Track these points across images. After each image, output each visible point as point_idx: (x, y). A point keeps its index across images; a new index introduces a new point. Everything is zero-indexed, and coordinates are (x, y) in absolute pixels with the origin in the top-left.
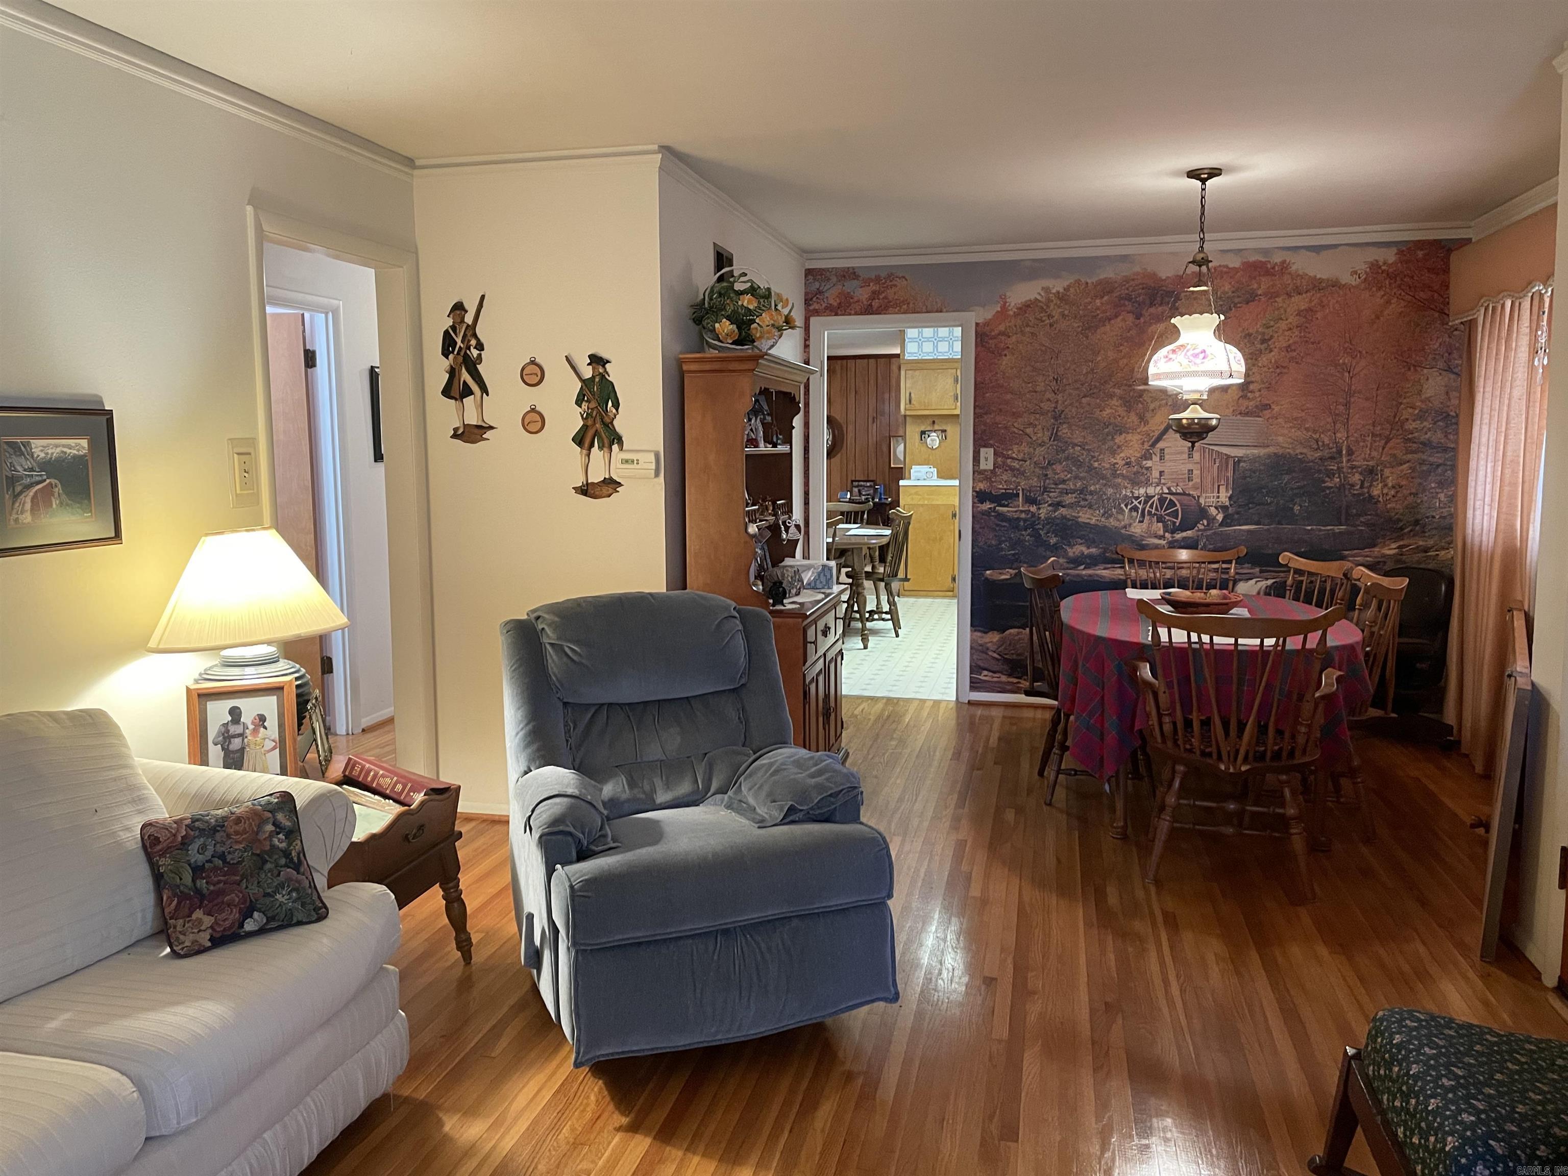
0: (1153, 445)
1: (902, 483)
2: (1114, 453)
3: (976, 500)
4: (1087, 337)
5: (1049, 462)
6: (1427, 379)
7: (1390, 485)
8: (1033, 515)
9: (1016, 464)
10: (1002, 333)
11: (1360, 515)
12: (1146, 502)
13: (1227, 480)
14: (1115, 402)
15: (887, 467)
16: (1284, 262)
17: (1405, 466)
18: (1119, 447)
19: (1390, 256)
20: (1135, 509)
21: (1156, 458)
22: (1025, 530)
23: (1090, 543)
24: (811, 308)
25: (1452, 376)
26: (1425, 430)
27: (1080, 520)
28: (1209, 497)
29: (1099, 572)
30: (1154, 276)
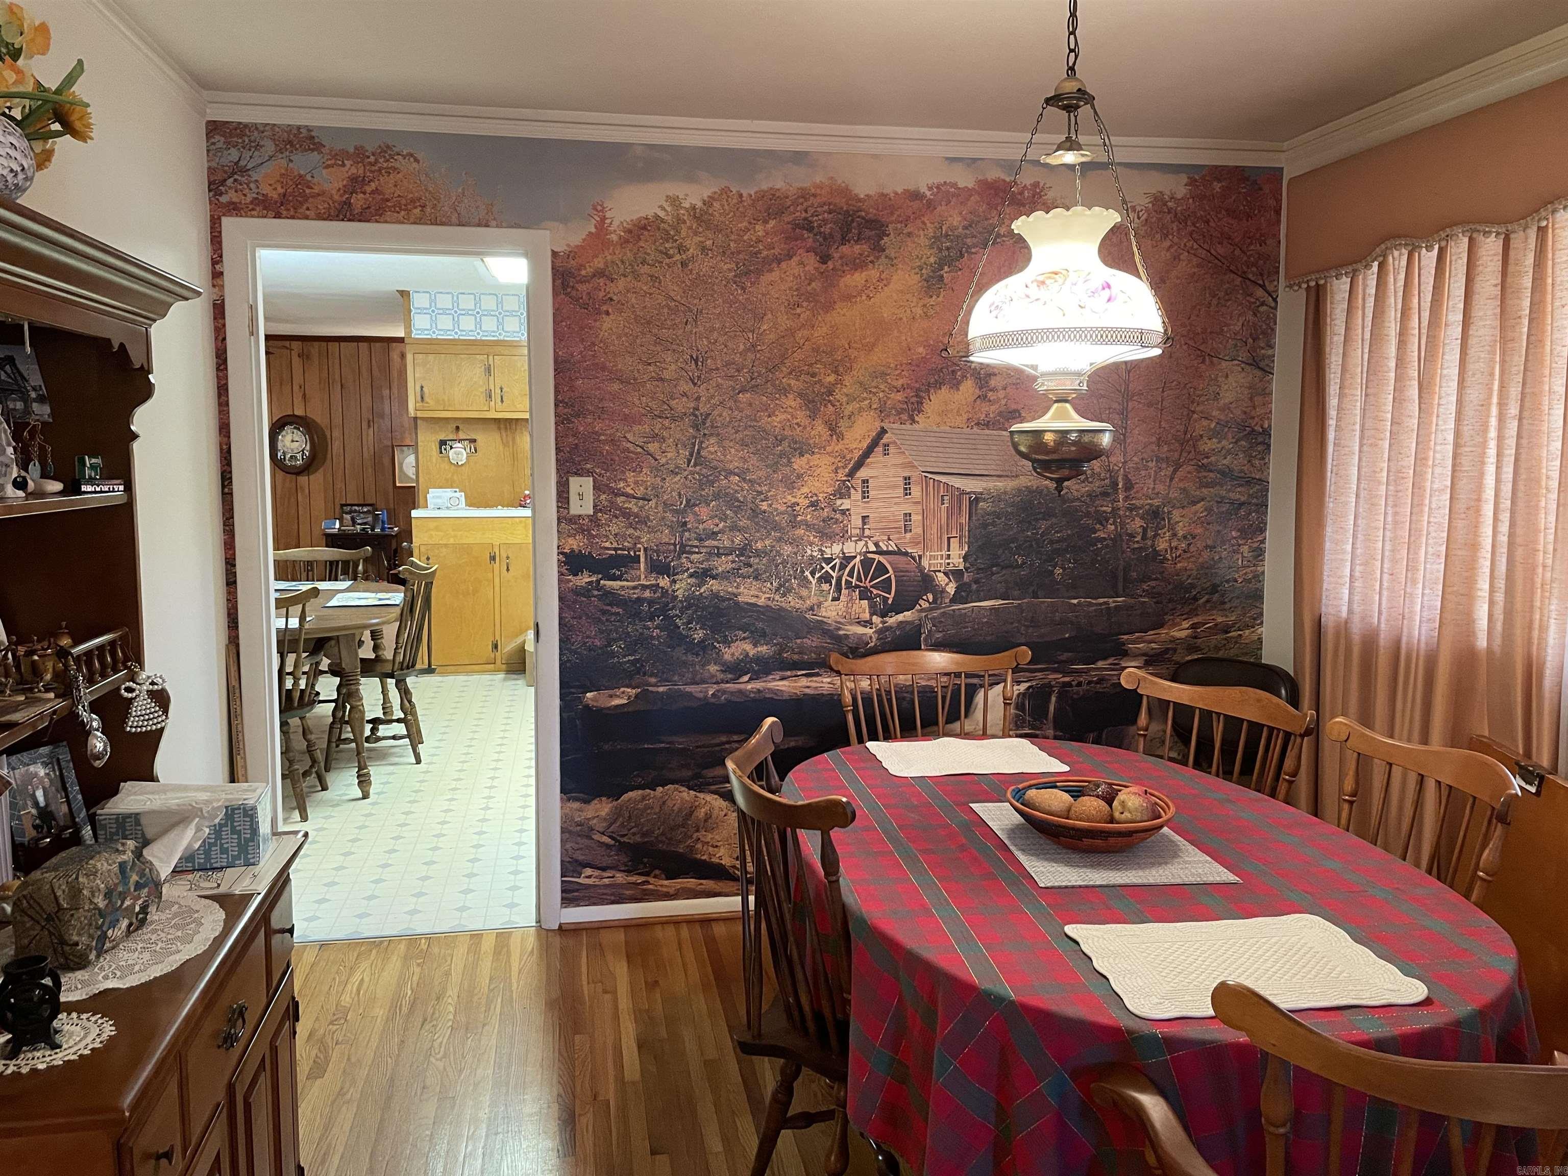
0: (851, 474)
1: (414, 513)
2: (791, 485)
3: (564, 570)
4: (743, 289)
5: (688, 501)
6: (1227, 376)
7: (1181, 533)
8: (665, 592)
9: (632, 506)
10: (599, 273)
11: (1143, 581)
12: (843, 567)
13: (961, 530)
14: (791, 401)
15: (391, 487)
16: (1036, 185)
17: (1199, 505)
18: (799, 476)
19: (1177, 187)
20: (826, 578)
21: (856, 495)
22: (652, 619)
23: (758, 637)
24: (224, 199)
25: (1259, 373)
26: (1224, 452)
27: (740, 599)
28: (935, 558)
29: (772, 685)
30: (845, 192)
